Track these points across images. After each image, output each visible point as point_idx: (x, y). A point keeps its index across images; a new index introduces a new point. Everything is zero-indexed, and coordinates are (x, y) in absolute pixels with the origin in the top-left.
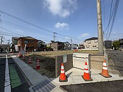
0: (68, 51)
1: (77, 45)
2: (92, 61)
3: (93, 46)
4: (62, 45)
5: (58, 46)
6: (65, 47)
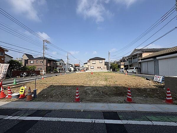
1: (72, 66)
3: (98, 68)
4: (54, 65)
5: (47, 65)
6: (58, 68)
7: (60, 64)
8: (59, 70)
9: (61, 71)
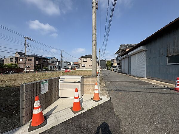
0: (54, 72)
1: (70, 64)
2: (85, 85)
3: (89, 66)
4: (44, 63)
5: (35, 63)
6: (49, 66)
7: (53, 62)
8: (51, 67)
9: (53, 69)
